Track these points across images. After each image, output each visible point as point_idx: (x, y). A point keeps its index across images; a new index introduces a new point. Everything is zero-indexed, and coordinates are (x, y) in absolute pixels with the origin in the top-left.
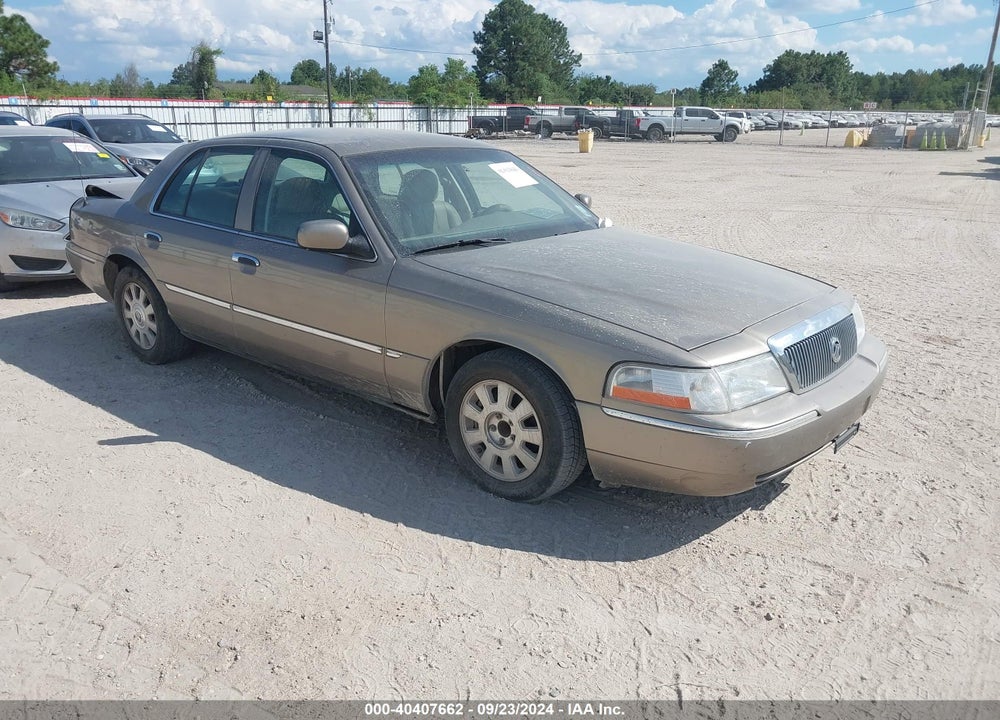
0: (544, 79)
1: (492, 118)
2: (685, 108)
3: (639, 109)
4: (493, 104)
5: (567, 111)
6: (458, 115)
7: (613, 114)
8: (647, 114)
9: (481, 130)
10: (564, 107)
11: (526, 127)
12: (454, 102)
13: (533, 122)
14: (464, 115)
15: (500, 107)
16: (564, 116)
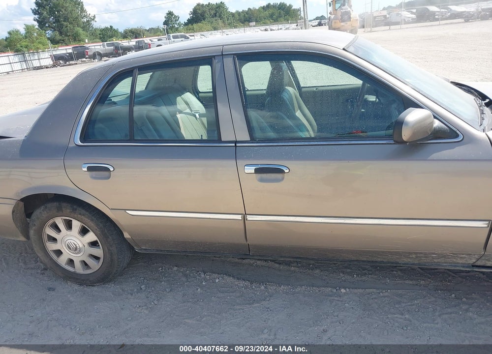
0: (80, 30)
1: (65, 54)
2: (171, 35)
3: (146, 39)
4: (61, 46)
5: (108, 45)
6: (42, 55)
7: (134, 43)
8: (152, 41)
9: (61, 61)
10: (105, 43)
11: (87, 56)
12: (38, 48)
13: (90, 53)
14: (47, 55)
15: (66, 48)
16: (107, 48)
